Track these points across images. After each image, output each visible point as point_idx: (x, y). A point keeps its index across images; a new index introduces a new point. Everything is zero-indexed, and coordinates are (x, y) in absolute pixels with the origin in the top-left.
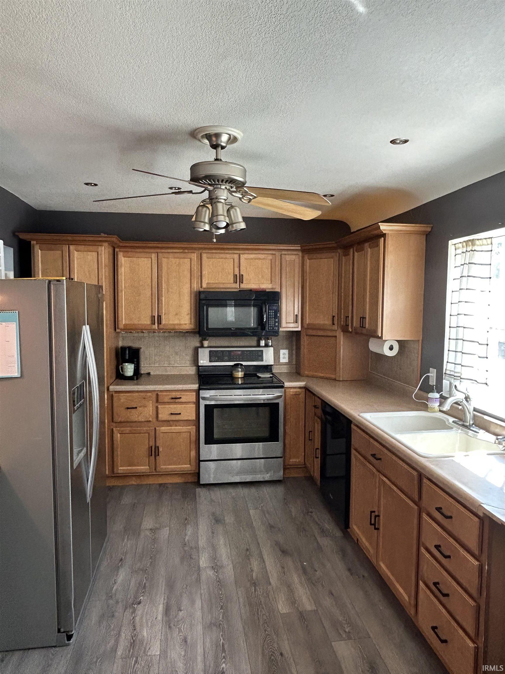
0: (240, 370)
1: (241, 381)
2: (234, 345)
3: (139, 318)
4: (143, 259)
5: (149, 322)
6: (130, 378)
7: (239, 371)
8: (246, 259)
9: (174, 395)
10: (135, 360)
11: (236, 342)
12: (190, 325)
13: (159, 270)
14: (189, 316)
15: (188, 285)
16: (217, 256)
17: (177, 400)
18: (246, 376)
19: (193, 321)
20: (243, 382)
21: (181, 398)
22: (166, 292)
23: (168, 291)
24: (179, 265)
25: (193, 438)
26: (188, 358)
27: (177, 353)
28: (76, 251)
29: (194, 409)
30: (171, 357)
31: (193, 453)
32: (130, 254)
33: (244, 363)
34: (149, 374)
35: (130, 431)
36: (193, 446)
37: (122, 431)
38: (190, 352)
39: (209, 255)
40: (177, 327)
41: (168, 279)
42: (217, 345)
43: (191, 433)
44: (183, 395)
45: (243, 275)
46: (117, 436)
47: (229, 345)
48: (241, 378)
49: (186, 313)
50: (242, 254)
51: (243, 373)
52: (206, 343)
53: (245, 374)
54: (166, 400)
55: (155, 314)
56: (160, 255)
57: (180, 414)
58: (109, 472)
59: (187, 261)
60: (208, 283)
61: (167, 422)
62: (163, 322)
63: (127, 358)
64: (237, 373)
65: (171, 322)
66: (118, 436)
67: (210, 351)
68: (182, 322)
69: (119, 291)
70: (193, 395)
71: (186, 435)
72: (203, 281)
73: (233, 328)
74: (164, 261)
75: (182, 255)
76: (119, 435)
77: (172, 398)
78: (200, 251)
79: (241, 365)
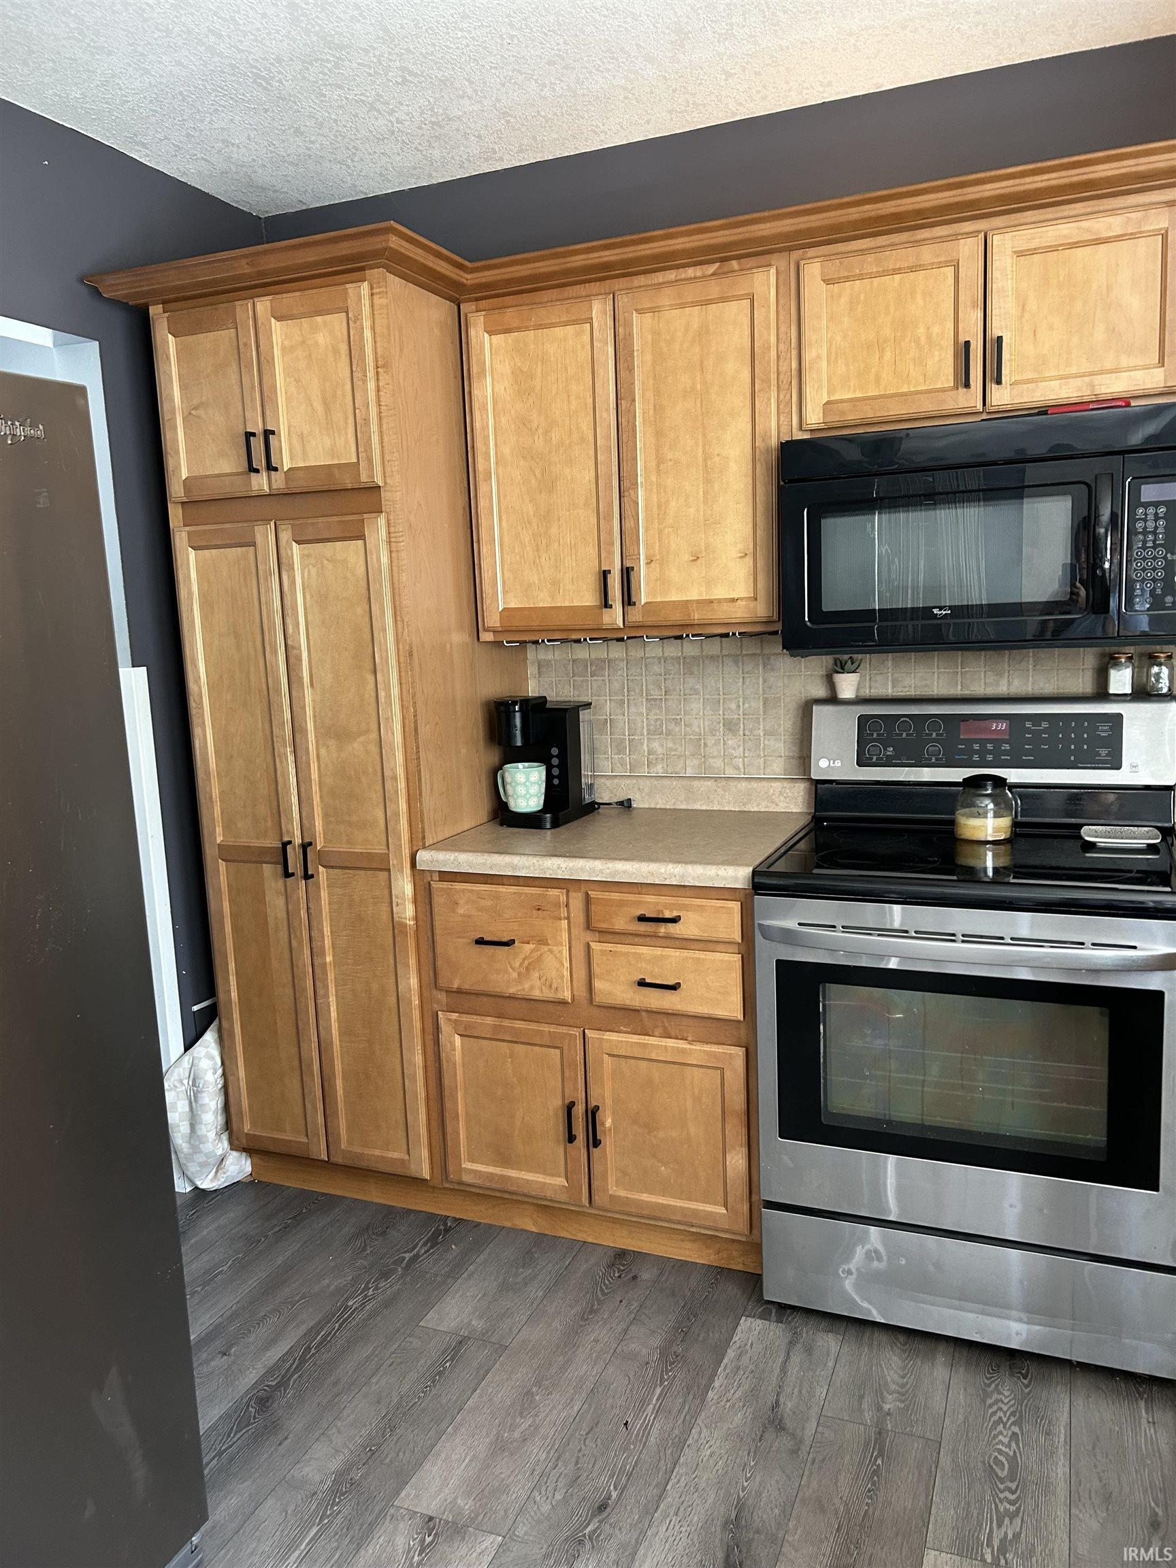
0: (991, 806)
1: (994, 856)
2: (979, 690)
3: (555, 583)
4: (560, 332)
5: (588, 597)
6: (529, 821)
7: (982, 815)
8: (1020, 254)
9: (651, 904)
10: (555, 751)
11: (991, 678)
12: (752, 604)
13: (621, 366)
14: (749, 561)
15: (744, 424)
16: (870, 263)
17: (663, 929)
18: (1021, 833)
19: (761, 584)
20: (1004, 862)
21: (674, 920)
22: (653, 464)
23: (660, 460)
24: (703, 334)
25: (737, 1100)
26: (780, 747)
27: (730, 726)
28: (278, 319)
29: (736, 975)
30: (711, 741)
31: (737, 1161)
32: (511, 316)
33: (1014, 775)
34: (626, 805)
35: (496, 1028)
36: (736, 1131)
37: (468, 1026)
38: (786, 722)
39: (834, 268)
40: (696, 616)
41: (658, 408)
42: (901, 692)
43: (727, 1074)
44: (685, 907)
45: (1000, 339)
46: (452, 1043)
47: (958, 691)
48: (994, 843)
49: (734, 552)
50: (1000, 230)
51: (1005, 822)
52: (848, 685)
53: (1015, 825)
54: (621, 923)
55: (612, 562)
56: (623, 300)
57: (674, 988)
58: (432, 1169)
59: (737, 311)
60: (828, 403)
61: (629, 1018)
62: (644, 596)
63: (519, 743)
64: (974, 822)
65: (674, 597)
66: (455, 1044)
67: (862, 720)
68: (720, 593)
69: (480, 477)
70: (729, 911)
71: (704, 1081)
72: (809, 392)
73: (941, 608)
74: (641, 326)
75: (714, 289)
76: (458, 1039)
77: (642, 919)
78: (796, 255)
79: (1000, 782)
